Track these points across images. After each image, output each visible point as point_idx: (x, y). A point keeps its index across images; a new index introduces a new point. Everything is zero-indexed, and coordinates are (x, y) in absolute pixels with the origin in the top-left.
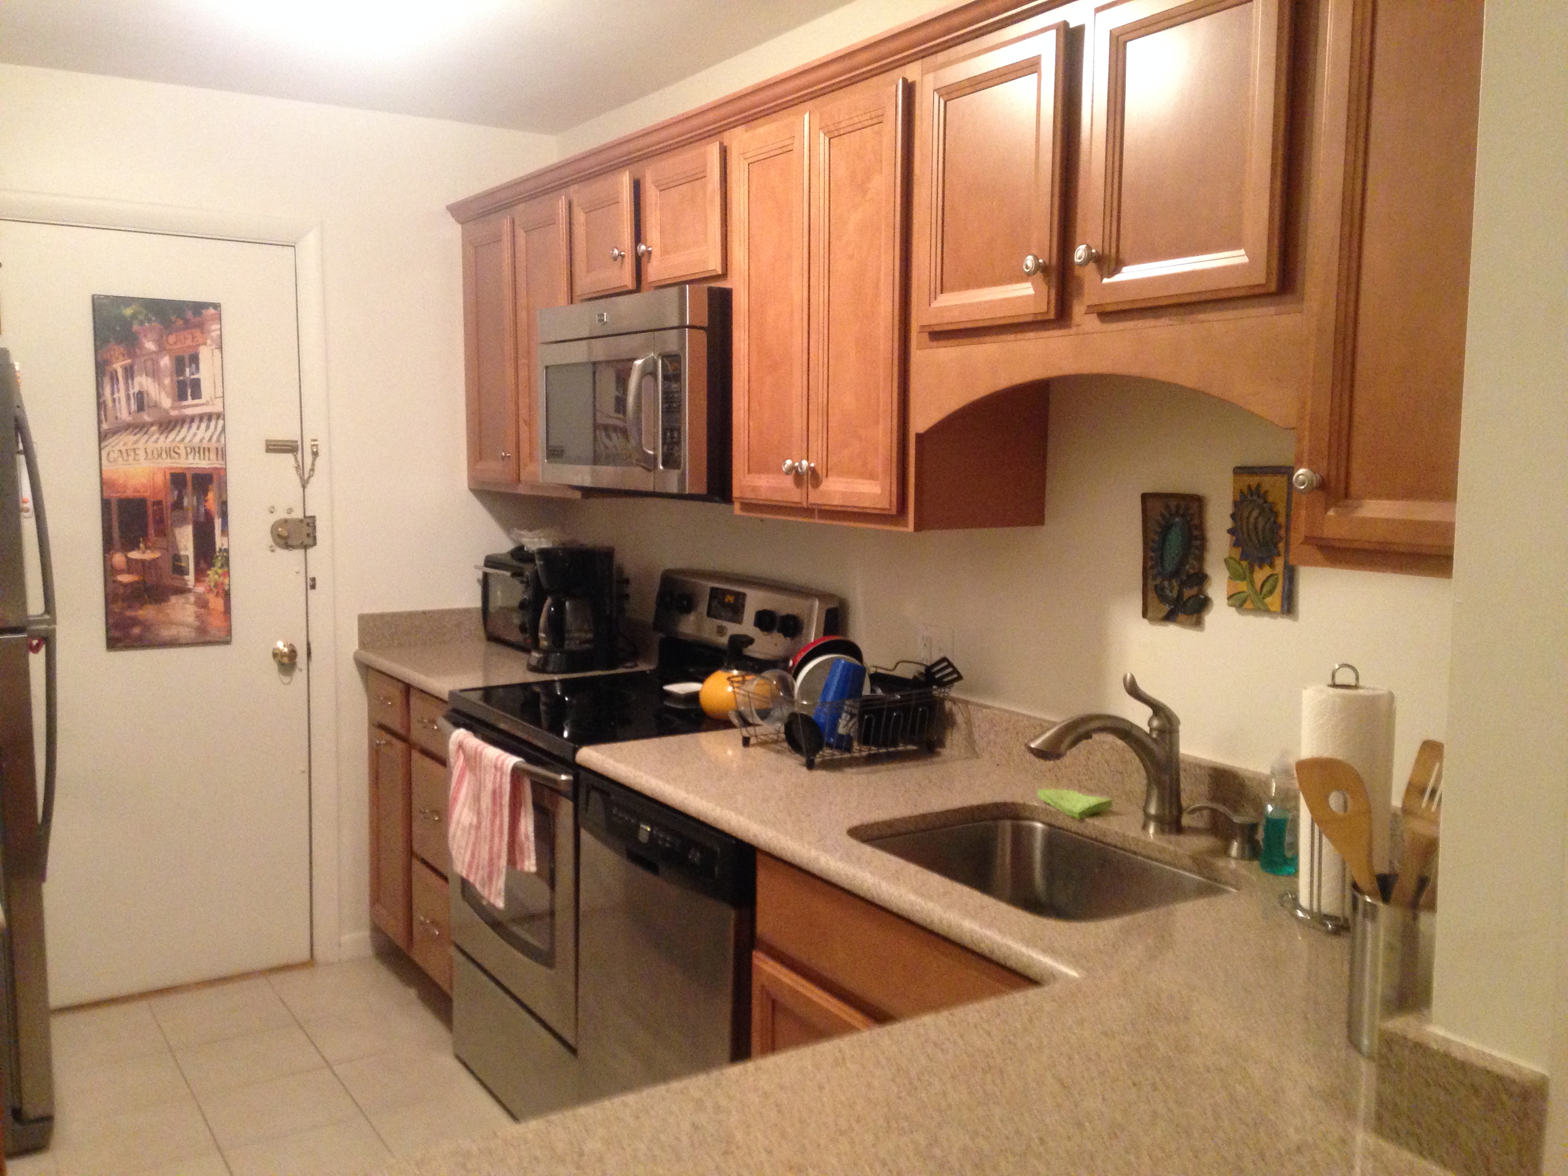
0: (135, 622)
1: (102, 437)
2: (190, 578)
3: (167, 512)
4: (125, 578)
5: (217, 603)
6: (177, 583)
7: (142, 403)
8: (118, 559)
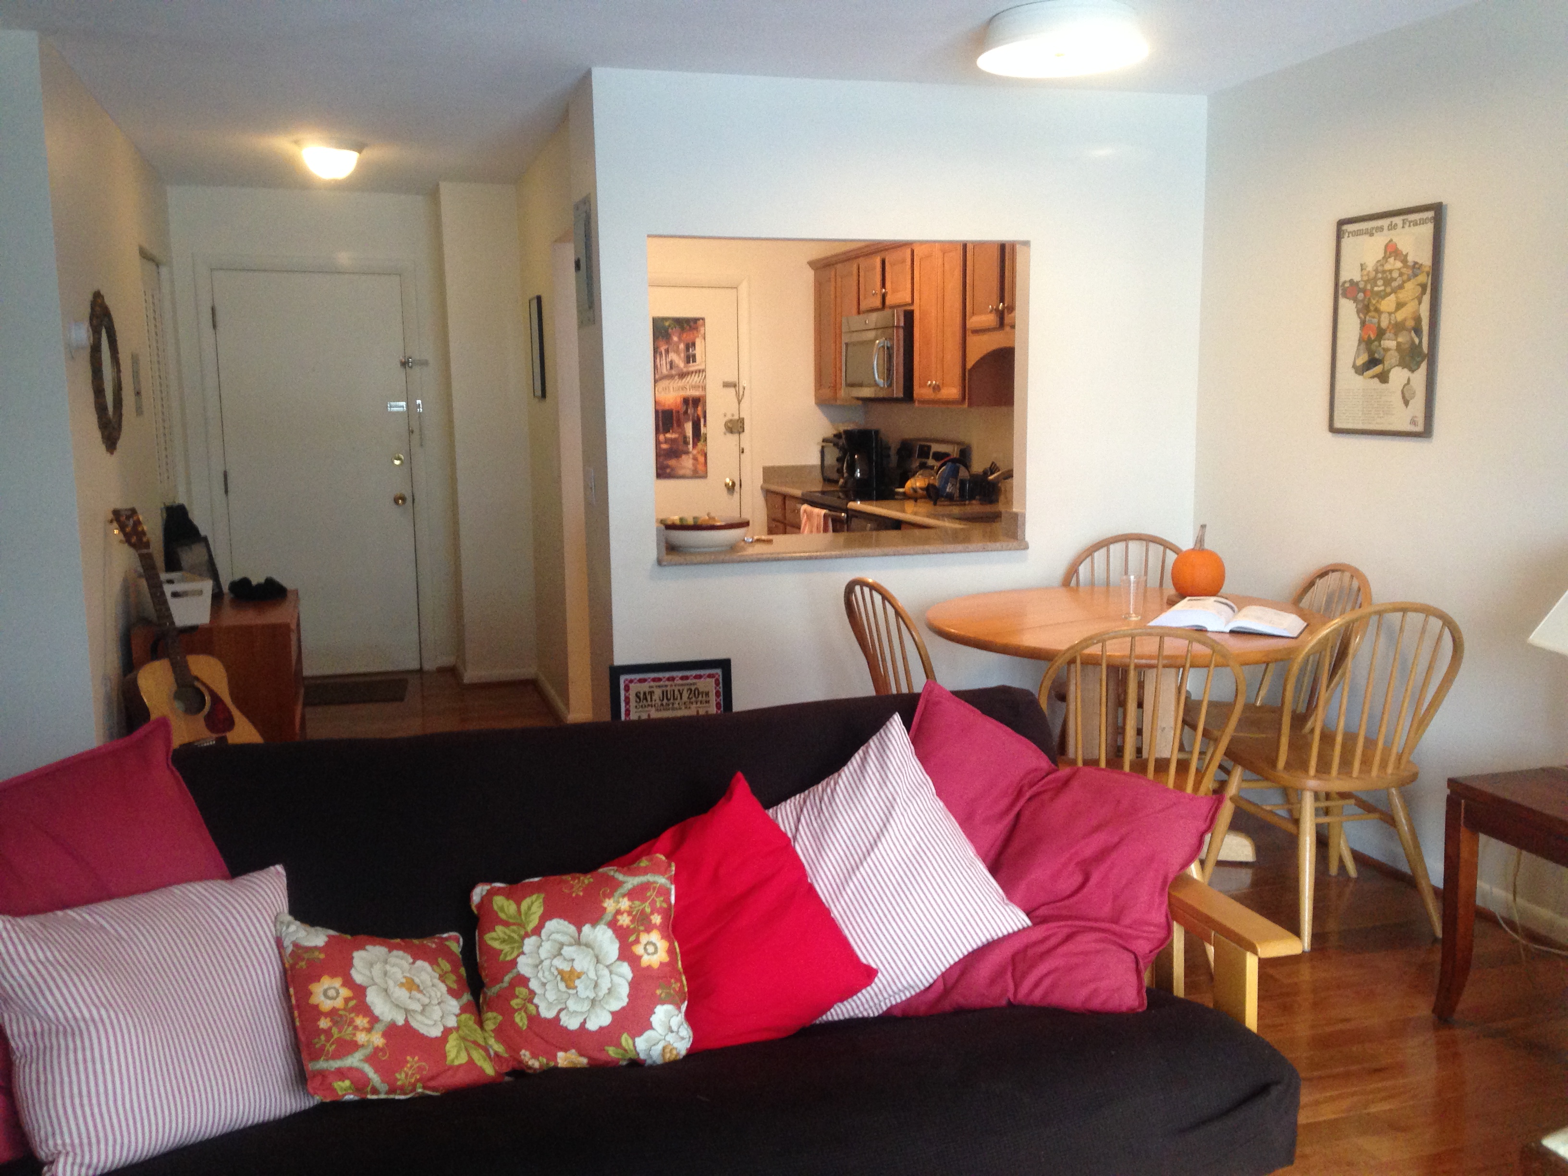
0: (668, 467)
1: (656, 381)
2: (691, 446)
3: (682, 416)
4: (664, 446)
5: (701, 459)
6: (685, 449)
7: (672, 365)
8: (662, 437)
